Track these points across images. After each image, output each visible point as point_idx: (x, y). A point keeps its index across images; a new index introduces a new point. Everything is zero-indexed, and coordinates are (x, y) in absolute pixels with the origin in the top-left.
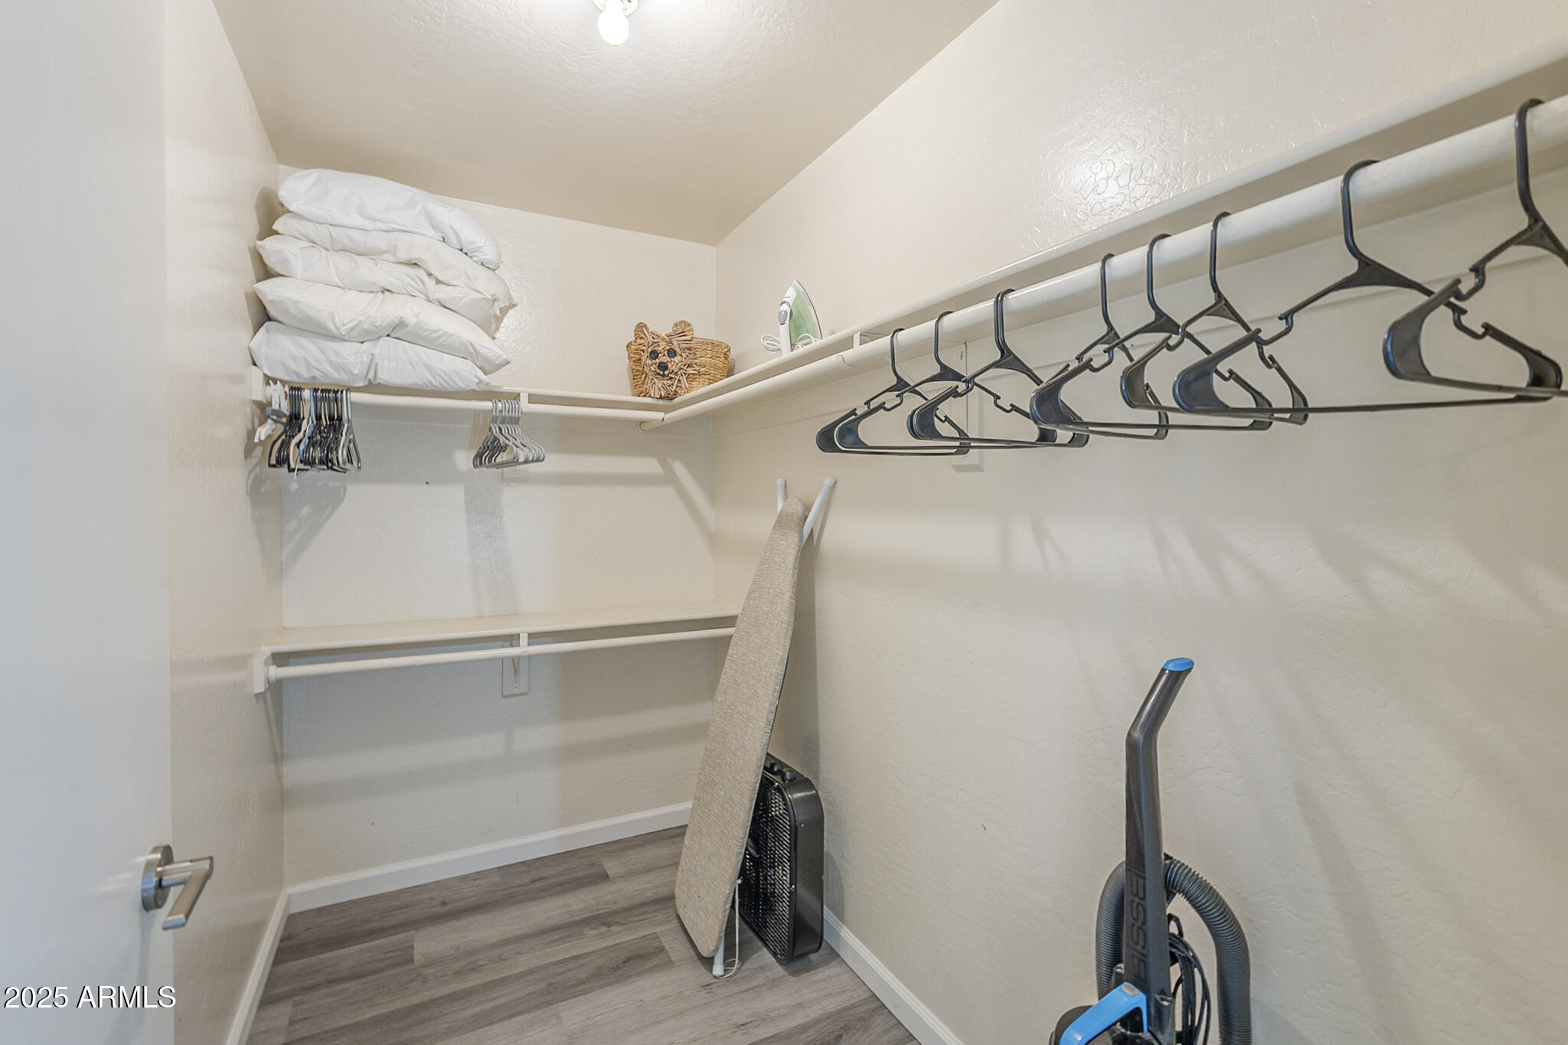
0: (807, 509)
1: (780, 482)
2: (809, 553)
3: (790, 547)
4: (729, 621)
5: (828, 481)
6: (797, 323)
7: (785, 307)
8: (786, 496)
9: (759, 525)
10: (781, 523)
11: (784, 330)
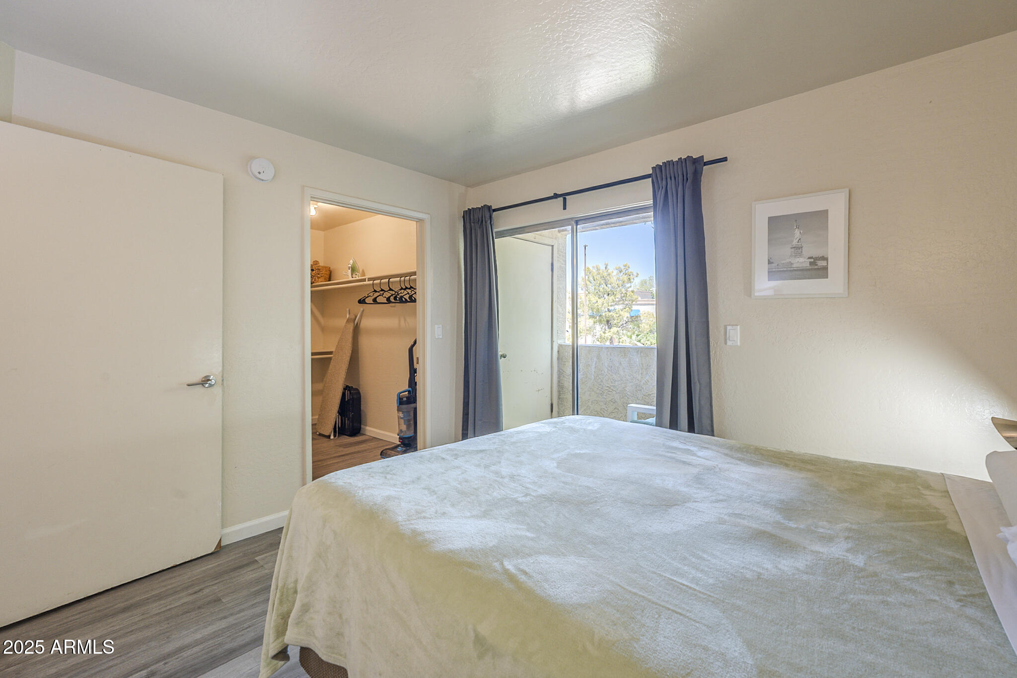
0: (356, 317)
1: (348, 309)
2: (356, 330)
3: (351, 327)
4: (331, 353)
5: (362, 309)
6: (353, 270)
7: (350, 265)
8: (349, 314)
9: (341, 322)
10: (348, 321)
11: (350, 271)
